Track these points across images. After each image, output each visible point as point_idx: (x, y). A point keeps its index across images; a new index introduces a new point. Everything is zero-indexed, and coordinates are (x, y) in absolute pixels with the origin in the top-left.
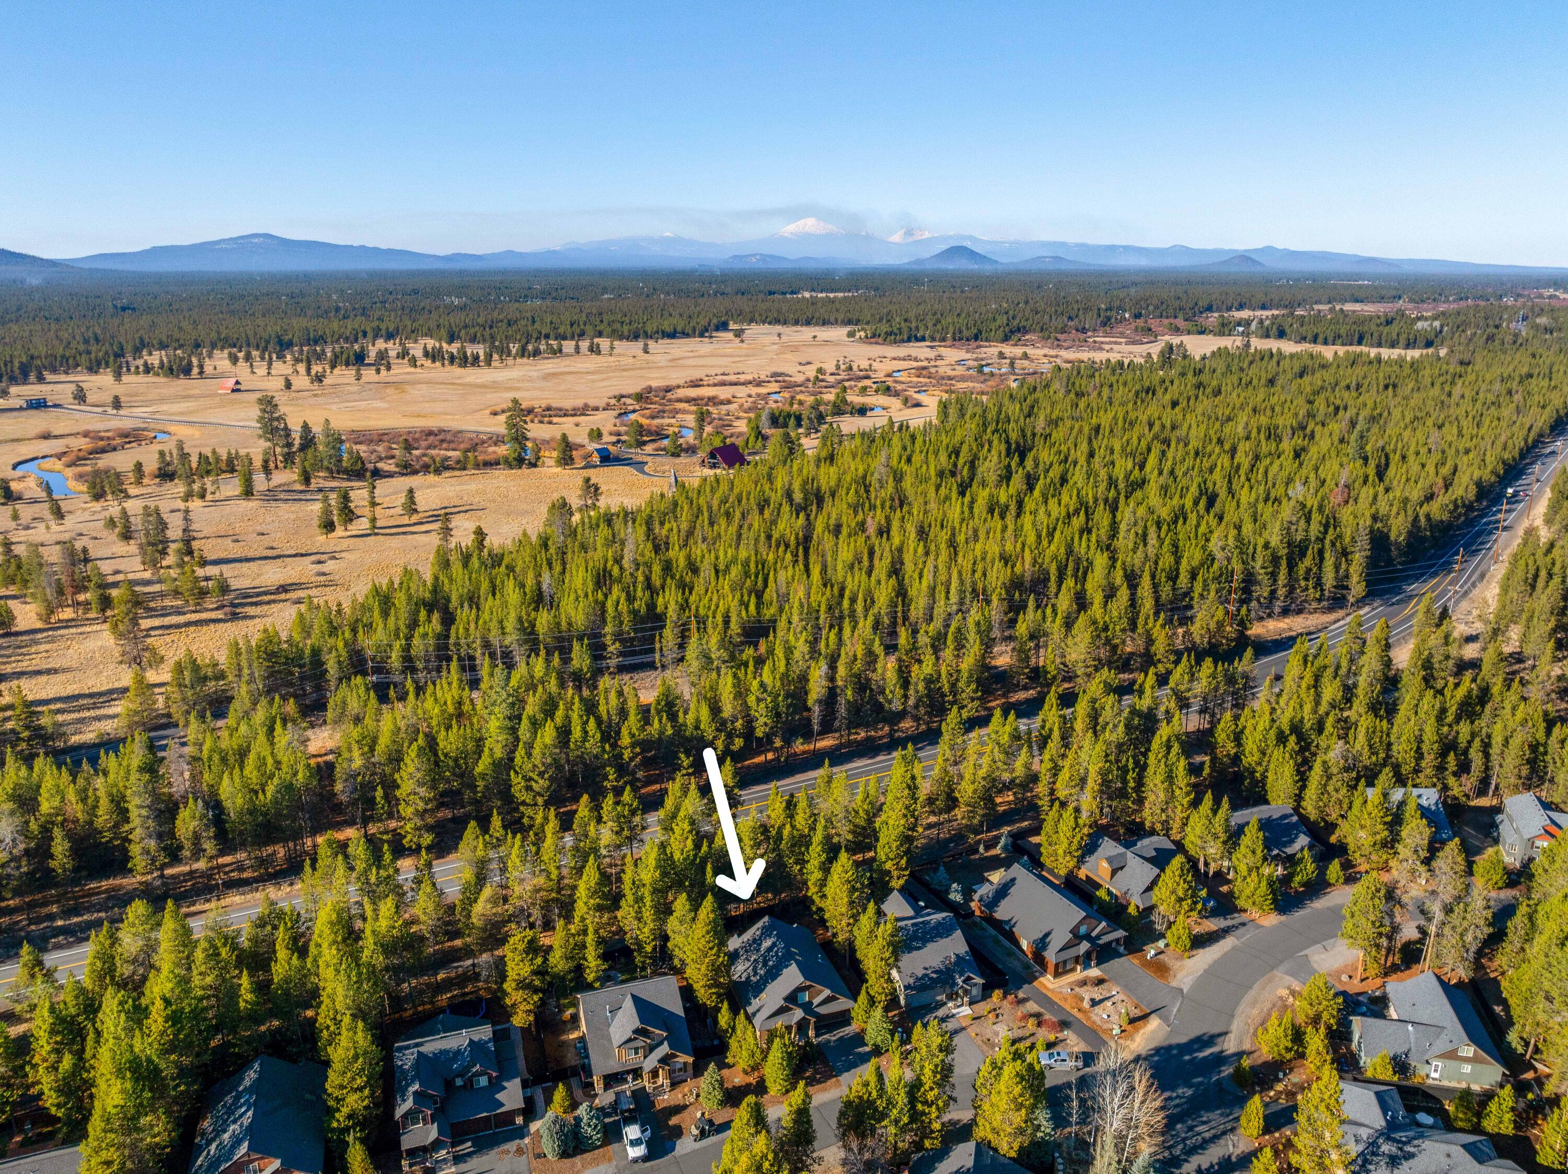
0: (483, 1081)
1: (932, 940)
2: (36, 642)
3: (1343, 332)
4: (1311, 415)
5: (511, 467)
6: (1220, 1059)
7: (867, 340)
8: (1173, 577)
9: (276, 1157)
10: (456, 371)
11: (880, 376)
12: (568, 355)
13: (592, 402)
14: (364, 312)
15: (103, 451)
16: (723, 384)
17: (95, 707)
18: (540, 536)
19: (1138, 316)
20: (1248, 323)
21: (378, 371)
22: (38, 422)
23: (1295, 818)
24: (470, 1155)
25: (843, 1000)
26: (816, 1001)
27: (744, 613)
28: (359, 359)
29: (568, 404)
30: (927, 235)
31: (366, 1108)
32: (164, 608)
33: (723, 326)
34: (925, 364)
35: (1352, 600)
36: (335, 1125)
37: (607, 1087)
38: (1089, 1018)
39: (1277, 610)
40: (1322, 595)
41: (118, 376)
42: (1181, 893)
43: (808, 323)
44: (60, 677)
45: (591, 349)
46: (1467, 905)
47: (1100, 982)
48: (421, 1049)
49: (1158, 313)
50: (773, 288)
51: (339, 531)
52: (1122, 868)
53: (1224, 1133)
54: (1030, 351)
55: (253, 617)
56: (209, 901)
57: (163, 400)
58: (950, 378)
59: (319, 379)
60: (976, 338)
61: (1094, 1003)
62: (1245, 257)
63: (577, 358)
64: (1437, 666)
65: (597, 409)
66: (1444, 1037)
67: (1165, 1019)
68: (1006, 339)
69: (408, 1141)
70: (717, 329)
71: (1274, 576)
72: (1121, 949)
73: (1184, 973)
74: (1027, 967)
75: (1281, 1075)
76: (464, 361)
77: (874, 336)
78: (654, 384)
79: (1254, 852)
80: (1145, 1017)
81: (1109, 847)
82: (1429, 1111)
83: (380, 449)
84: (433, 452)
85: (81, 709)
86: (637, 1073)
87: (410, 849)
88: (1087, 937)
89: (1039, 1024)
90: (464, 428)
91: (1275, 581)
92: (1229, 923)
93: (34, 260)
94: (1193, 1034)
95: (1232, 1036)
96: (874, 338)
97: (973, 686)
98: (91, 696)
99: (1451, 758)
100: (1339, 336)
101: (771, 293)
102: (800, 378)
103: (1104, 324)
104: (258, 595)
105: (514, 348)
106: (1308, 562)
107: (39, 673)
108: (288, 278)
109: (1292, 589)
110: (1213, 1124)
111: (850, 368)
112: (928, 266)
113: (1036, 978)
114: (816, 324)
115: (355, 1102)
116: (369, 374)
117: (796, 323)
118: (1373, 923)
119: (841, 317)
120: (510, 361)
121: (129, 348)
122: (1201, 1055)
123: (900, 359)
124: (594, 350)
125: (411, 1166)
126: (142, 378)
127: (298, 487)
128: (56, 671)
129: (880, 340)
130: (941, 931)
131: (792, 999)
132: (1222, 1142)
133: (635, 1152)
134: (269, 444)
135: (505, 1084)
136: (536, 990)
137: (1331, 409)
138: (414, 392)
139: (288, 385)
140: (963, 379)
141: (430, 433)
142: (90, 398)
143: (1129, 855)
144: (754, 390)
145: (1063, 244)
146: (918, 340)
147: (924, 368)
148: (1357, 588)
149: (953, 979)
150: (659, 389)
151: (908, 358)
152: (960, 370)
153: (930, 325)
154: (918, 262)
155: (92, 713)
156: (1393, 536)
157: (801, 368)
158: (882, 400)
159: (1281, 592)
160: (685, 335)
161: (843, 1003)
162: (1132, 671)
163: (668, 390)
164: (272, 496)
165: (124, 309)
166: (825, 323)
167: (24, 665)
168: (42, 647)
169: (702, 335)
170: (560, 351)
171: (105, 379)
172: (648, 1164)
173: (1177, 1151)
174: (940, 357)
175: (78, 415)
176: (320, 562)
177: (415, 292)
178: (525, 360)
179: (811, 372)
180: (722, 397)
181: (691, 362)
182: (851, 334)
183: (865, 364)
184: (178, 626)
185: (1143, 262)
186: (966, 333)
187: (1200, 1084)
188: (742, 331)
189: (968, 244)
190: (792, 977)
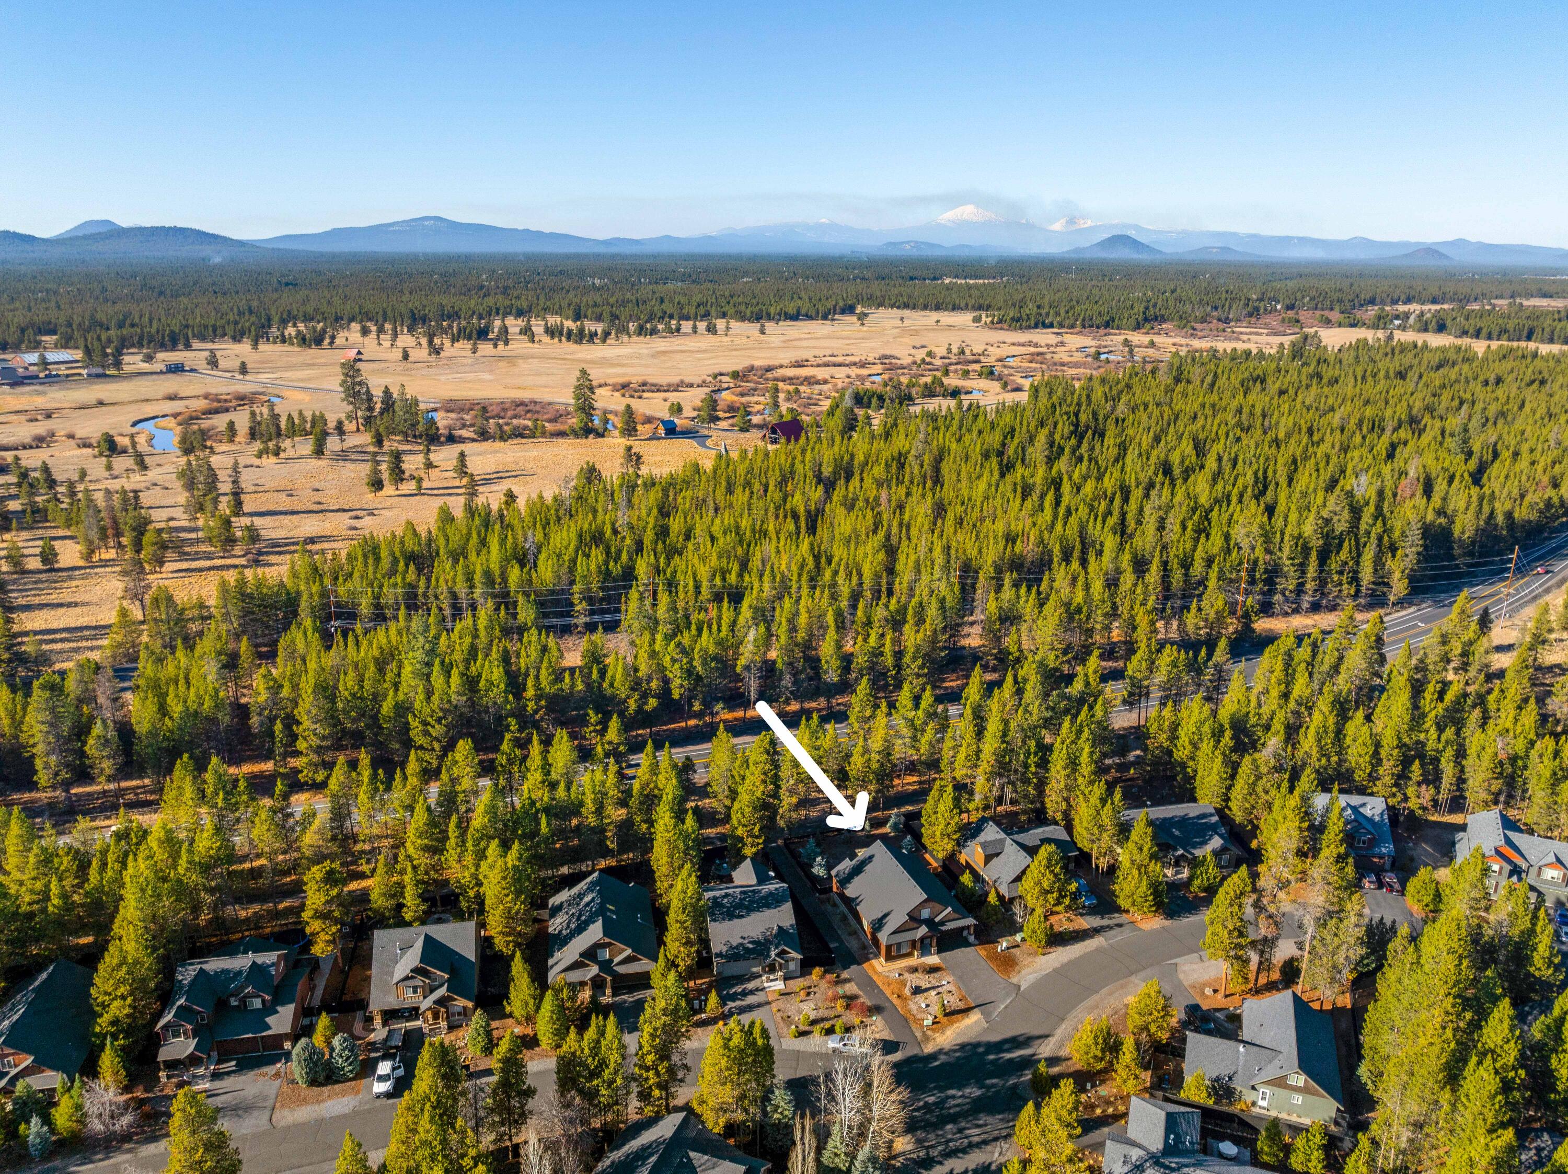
0: (257, 1004)
1: (758, 909)
2: (71, 578)
3: (1510, 326)
4: (1430, 409)
5: (577, 436)
6: (1029, 1062)
7: (992, 326)
8: (1186, 564)
9: (30, 1053)
10: (572, 347)
11: (991, 361)
12: (686, 334)
13: (688, 380)
14: (505, 291)
15: (217, 411)
16: (827, 365)
17: (95, 638)
18: (555, 499)
19: (1290, 307)
20: (1407, 315)
21: (495, 346)
22: (172, 384)
23: (1215, 819)
24: (228, 1073)
25: (645, 961)
26: (616, 960)
27: (718, 580)
28: (483, 334)
29: (663, 381)
30: (1089, 223)
31: (128, 1016)
32: (197, 553)
33: (849, 310)
34: (1044, 350)
35: (1392, 598)
36: (97, 1029)
37: (385, 1023)
38: (905, 1006)
39: (1305, 605)
40: (1358, 591)
41: (255, 345)
42: (1046, 885)
43: (938, 308)
44: (78, 610)
45: (708, 330)
46: (1341, 920)
47: (933, 970)
48: (204, 966)
49: (1313, 304)
50: (916, 274)
51: (389, 489)
52: (998, 855)
53: (996, 1139)
54: (1157, 339)
55: (272, 565)
56: (108, 818)
57: (289, 367)
58: (1063, 364)
59: (437, 351)
60: (1107, 325)
61: (917, 991)
62: (1431, 250)
63: (694, 338)
64: (1431, 667)
65: (691, 386)
66: (1277, 1063)
67: (986, 1015)
68: (1137, 327)
69: (165, 1053)
70: (843, 312)
71: (1302, 568)
72: (972, 939)
73: (1031, 969)
74: (864, 947)
75: (1089, 1086)
76: (580, 337)
77: (1000, 321)
78: (757, 363)
79: (1141, 849)
80: (966, 1011)
81: (991, 833)
82: (1237, 1141)
83: (466, 417)
84: (515, 422)
85: (82, 639)
86: (414, 1013)
87: (306, 783)
88: (930, 922)
89: (848, 1007)
90: (556, 400)
91: (1304, 572)
92: (1105, 922)
93: (225, 239)
94: (1008, 1034)
95: (1052, 1041)
96: (999, 324)
97: (919, 662)
98: (95, 628)
99: (1416, 766)
100: (1506, 331)
101: (912, 279)
102: (906, 361)
103: (1250, 315)
104: (287, 545)
105: (632, 327)
106: (1344, 555)
107: (61, 605)
108: (449, 259)
109: (1322, 583)
110: (988, 1128)
111: (963, 352)
112: (1088, 255)
113: (868, 960)
114: (946, 309)
115: (119, 1009)
116: (485, 348)
117: (925, 307)
118: (1230, 933)
119: (971, 302)
120: (625, 338)
121: (276, 319)
122: (1008, 1056)
123: (1020, 345)
124: (712, 330)
125: (169, 1077)
126: (279, 347)
127: (371, 449)
128: (76, 604)
129: (1006, 326)
130: (771, 901)
131: (590, 954)
132: (989, 1148)
133: (380, 1087)
134: (350, 408)
135: (279, 1009)
136: (336, 921)
137: (1456, 402)
138: (523, 366)
139: (406, 356)
140: (1076, 365)
141: (522, 404)
142: (222, 364)
143: (1008, 841)
144: (853, 372)
145: (1234, 234)
146: (1045, 326)
147: (1039, 354)
148: (1399, 587)
149: (769, 950)
150: (761, 368)
151: (1030, 343)
152: (1078, 357)
153: (1062, 312)
154: (1077, 250)
155: (89, 644)
156: (1456, 534)
157: (913, 351)
158: (984, 383)
159: (1310, 586)
160: (809, 317)
161: (643, 965)
162: (1116, 659)
163: (769, 369)
164: (343, 456)
165: (287, 284)
166: (955, 308)
167: (54, 598)
168: (74, 583)
169: (825, 318)
170: (678, 330)
171: (244, 348)
172: (391, 1101)
173: (934, 1153)
174: (1062, 344)
175: (209, 379)
176: (357, 518)
177: (561, 273)
178: (642, 338)
179: (920, 355)
180: (820, 377)
181: (805, 344)
182: (977, 320)
183: (977, 349)
184: (201, 570)
185: (1319, 254)
186: (1098, 321)
187: (993, 1086)
188: (866, 315)
189: (1132, 233)
190: (595, 932)
